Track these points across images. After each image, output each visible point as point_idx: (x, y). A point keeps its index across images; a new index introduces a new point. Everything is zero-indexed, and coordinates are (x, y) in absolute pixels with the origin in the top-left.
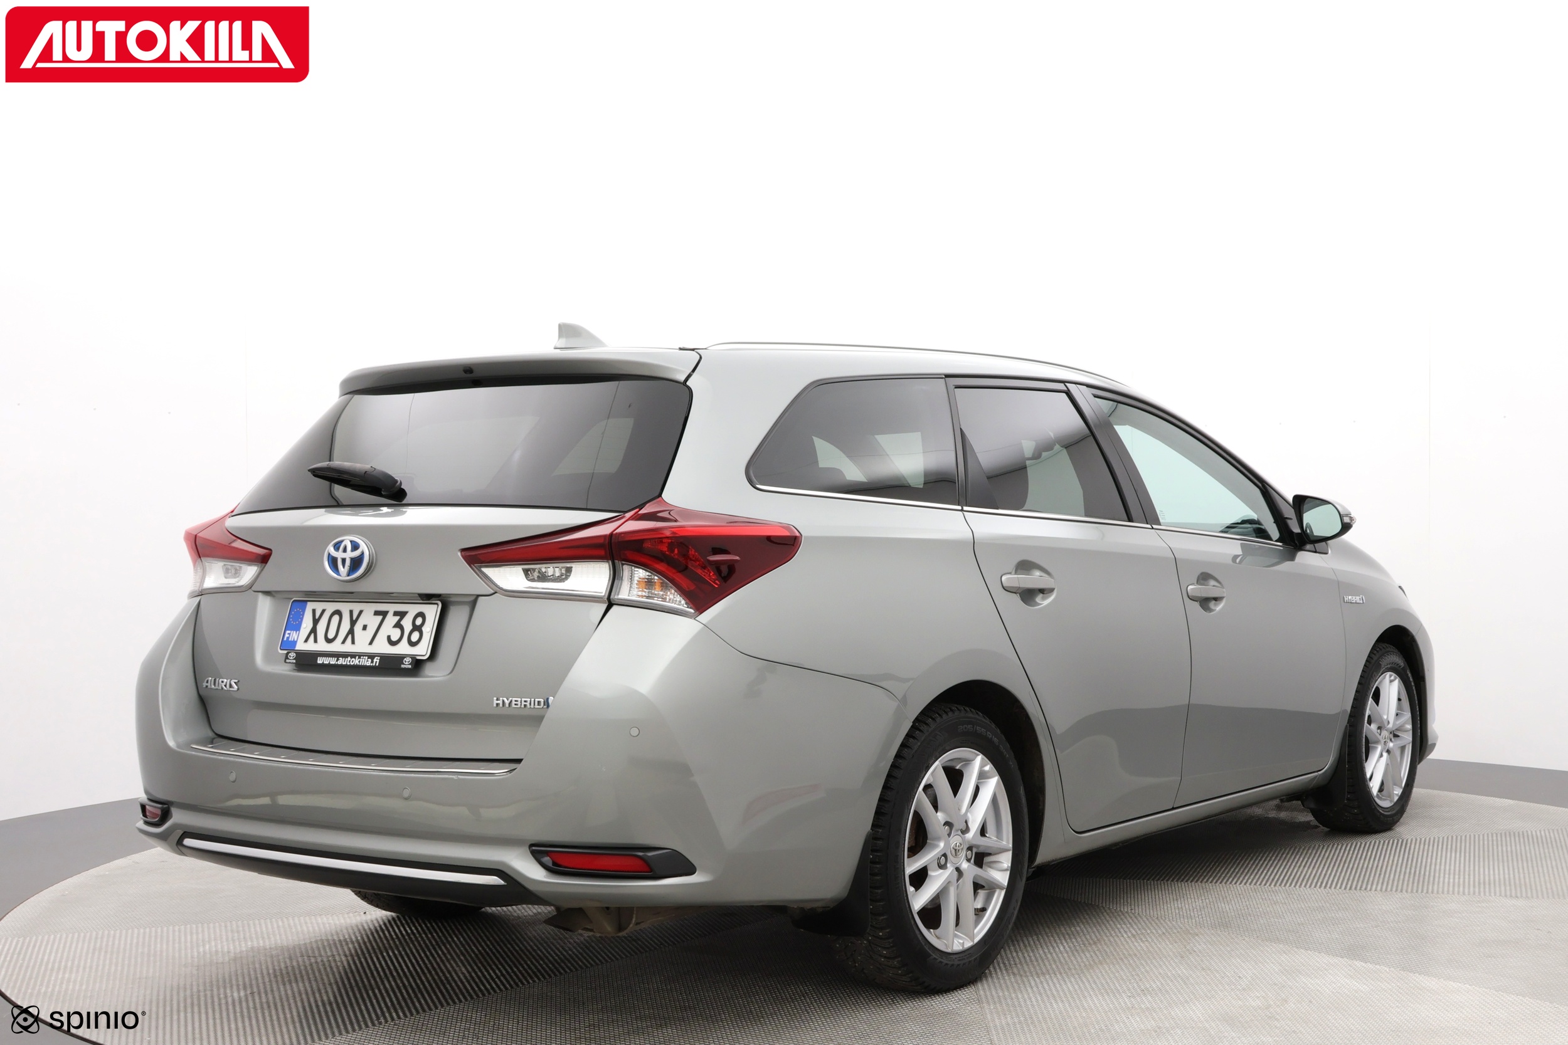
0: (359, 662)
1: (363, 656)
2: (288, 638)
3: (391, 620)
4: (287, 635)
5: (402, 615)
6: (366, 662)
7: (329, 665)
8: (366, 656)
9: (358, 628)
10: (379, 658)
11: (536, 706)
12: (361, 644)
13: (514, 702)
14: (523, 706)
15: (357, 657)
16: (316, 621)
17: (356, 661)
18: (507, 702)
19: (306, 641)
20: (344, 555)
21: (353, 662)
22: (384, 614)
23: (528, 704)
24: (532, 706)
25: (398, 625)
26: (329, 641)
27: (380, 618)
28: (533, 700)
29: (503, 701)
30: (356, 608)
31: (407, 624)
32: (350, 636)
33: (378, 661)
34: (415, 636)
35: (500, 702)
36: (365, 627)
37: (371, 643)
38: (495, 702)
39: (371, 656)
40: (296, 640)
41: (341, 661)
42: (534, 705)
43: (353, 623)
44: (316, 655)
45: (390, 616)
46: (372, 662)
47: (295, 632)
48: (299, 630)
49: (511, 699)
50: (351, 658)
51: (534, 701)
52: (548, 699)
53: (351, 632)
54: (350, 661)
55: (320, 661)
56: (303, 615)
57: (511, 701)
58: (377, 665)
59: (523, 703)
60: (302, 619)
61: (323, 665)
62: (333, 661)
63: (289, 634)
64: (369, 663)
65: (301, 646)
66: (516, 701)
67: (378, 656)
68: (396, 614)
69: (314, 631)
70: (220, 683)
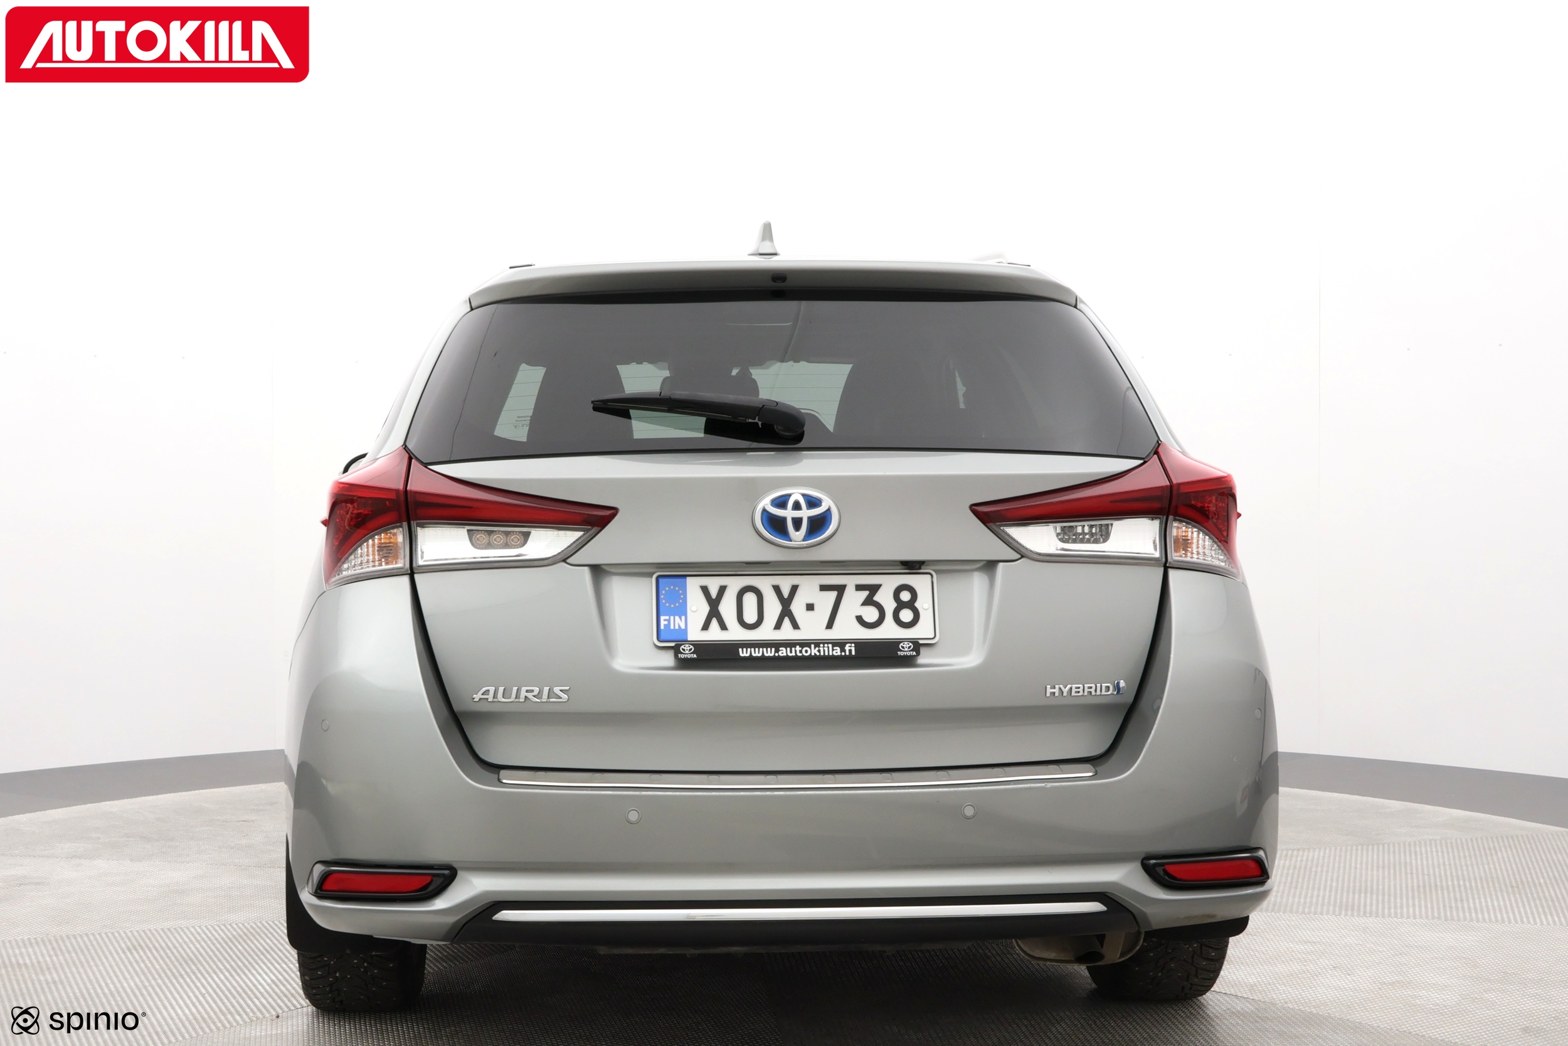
0: (819, 651)
1: (826, 643)
2: (667, 626)
3: (856, 595)
4: (663, 623)
5: (874, 589)
6: (831, 651)
7: (764, 659)
8: (829, 643)
9: (797, 609)
10: (853, 645)
11: (1104, 693)
12: (812, 627)
13: (1074, 690)
14: (1086, 694)
15: (813, 646)
16: (713, 601)
17: (812, 651)
18: (1065, 691)
19: (705, 628)
20: (797, 514)
21: (806, 651)
22: (840, 589)
23: (1093, 690)
24: (1098, 693)
26: (750, 626)
27: (834, 594)
28: (1099, 685)
29: (1060, 689)
30: (787, 582)
31: (885, 597)
32: (786, 620)
33: (853, 649)
34: (906, 615)
35: (1056, 691)
36: (810, 607)
37: (830, 625)
38: (1049, 690)
39: (841, 644)
40: (683, 627)
41: (783, 652)
42: (1101, 691)
43: (786, 602)
44: (733, 647)
45: (850, 592)
46: (844, 651)
47: (677, 618)
48: (686, 615)
49: (1069, 686)
50: (803, 647)
51: (1101, 686)
52: (1118, 683)
53: (786, 613)
54: (801, 652)
55: (744, 653)
56: (685, 594)
57: (1071, 688)
58: (853, 653)
59: (1086, 690)
60: (685, 600)
61: (751, 659)
62: (770, 653)
63: (667, 620)
64: (837, 652)
65: (696, 634)
66: (1076, 688)
67: (851, 643)
68: (862, 587)
69: (714, 615)
70: (523, 694)
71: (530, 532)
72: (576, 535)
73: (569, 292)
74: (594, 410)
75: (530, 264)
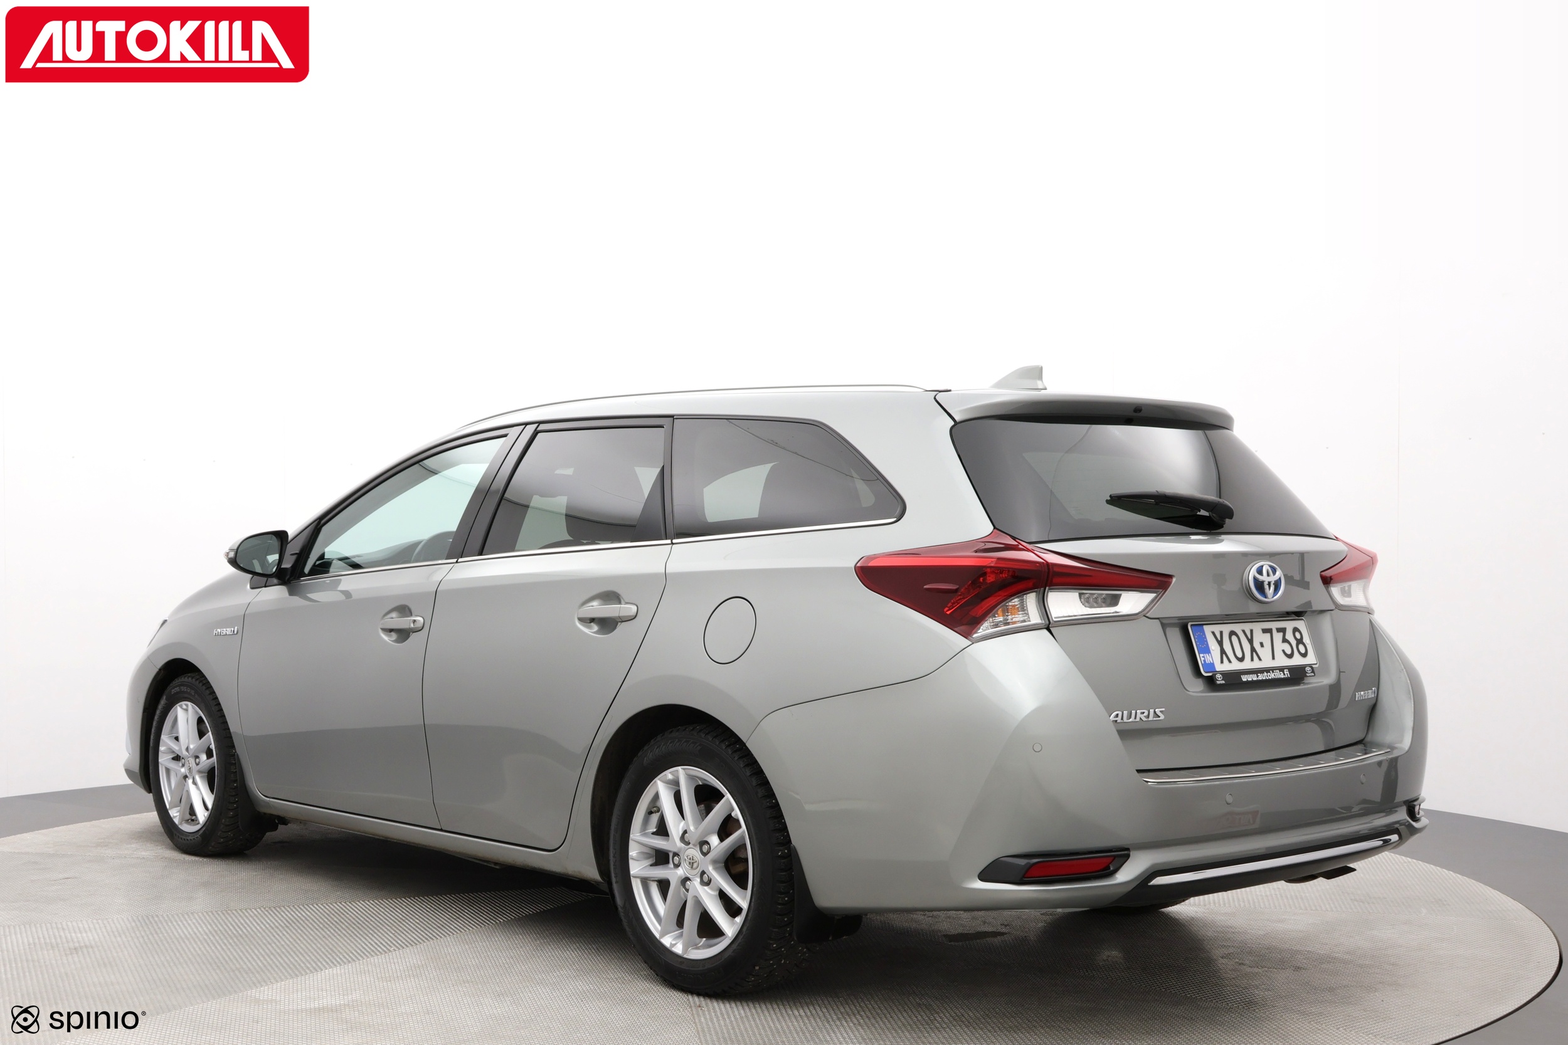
0: (1274, 675)
1: (1276, 670)
2: (1204, 661)
3: (1278, 637)
5: (1284, 631)
6: (1279, 675)
7: (1253, 682)
8: (1277, 669)
9: (1257, 645)
10: (1287, 670)
12: (1266, 658)
15: (1271, 671)
16: (1220, 643)
17: (1272, 676)
19: (1222, 662)
21: (1270, 676)
22: (1271, 631)
25: (1285, 640)
26: (1241, 660)
27: (1269, 635)
30: (1247, 627)
31: (1289, 636)
32: (1254, 654)
33: (1287, 673)
34: (1302, 649)
36: (1262, 645)
37: (1274, 657)
39: (1281, 669)
40: (1213, 662)
41: (1261, 677)
43: (1251, 641)
44: (1238, 674)
45: (1275, 633)
46: (1284, 674)
47: (1207, 654)
48: (1210, 653)
50: (1267, 673)
53: (1253, 650)
54: (1267, 676)
55: (1244, 678)
56: (1205, 637)
58: (1289, 676)
60: (1207, 641)
61: (1248, 682)
62: (1254, 677)
63: (1203, 657)
64: (1282, 676)
65: (1220, 667)
67: (1285, 669)
68: (1279, 630)
69: (1223, 652)
70: (1139, 715)
71: (1121, 595)
72: (1153, 595)
73: (1007, 413)
74: (1107, 503)
75: (949, 389)
